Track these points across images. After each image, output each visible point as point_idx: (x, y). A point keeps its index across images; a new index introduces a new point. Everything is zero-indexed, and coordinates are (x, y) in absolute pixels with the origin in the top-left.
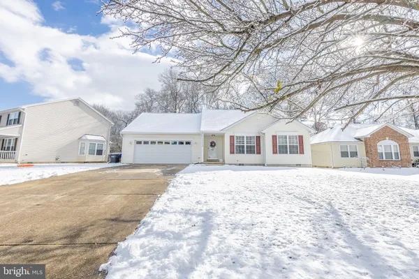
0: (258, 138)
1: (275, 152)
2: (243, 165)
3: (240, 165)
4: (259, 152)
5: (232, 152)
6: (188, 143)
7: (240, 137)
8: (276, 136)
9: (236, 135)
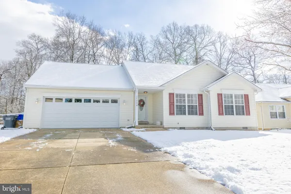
0: (200, 96)
1: (221, 113)
2: (184, 128)
3: (181, 128)
4: (202, 114)
5: (171, 113)
6: (115, 101)
7: (180, 95)
8: (221, 95)
9: (176, 92)
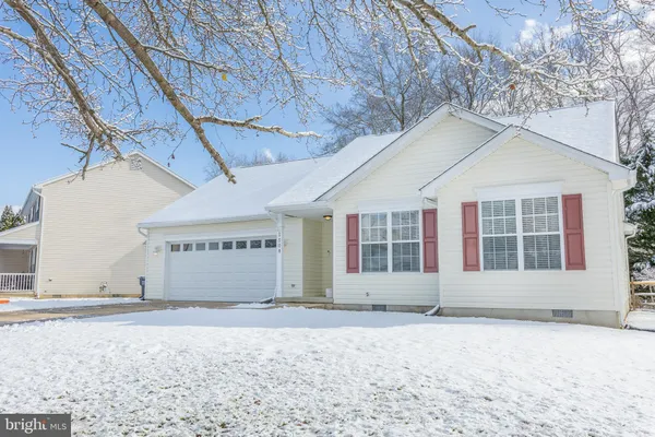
0: (431, 216)
1: (470, 265)
3: (375, 308)
4: (431, 267)
5: (352, 268)
7: (374, 217)
8: (474, 205)
9: (363, 210)
